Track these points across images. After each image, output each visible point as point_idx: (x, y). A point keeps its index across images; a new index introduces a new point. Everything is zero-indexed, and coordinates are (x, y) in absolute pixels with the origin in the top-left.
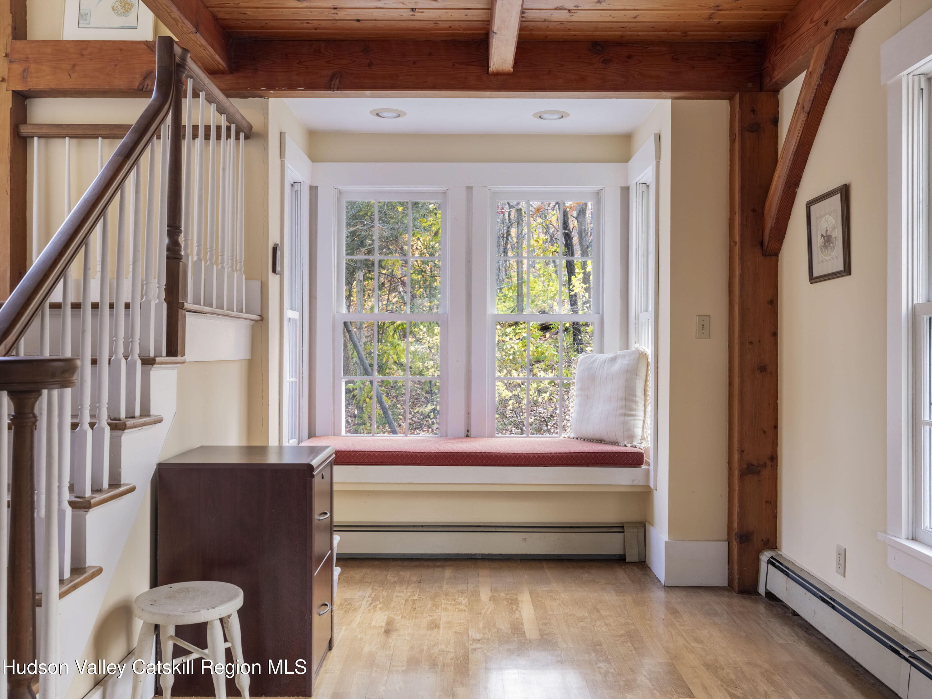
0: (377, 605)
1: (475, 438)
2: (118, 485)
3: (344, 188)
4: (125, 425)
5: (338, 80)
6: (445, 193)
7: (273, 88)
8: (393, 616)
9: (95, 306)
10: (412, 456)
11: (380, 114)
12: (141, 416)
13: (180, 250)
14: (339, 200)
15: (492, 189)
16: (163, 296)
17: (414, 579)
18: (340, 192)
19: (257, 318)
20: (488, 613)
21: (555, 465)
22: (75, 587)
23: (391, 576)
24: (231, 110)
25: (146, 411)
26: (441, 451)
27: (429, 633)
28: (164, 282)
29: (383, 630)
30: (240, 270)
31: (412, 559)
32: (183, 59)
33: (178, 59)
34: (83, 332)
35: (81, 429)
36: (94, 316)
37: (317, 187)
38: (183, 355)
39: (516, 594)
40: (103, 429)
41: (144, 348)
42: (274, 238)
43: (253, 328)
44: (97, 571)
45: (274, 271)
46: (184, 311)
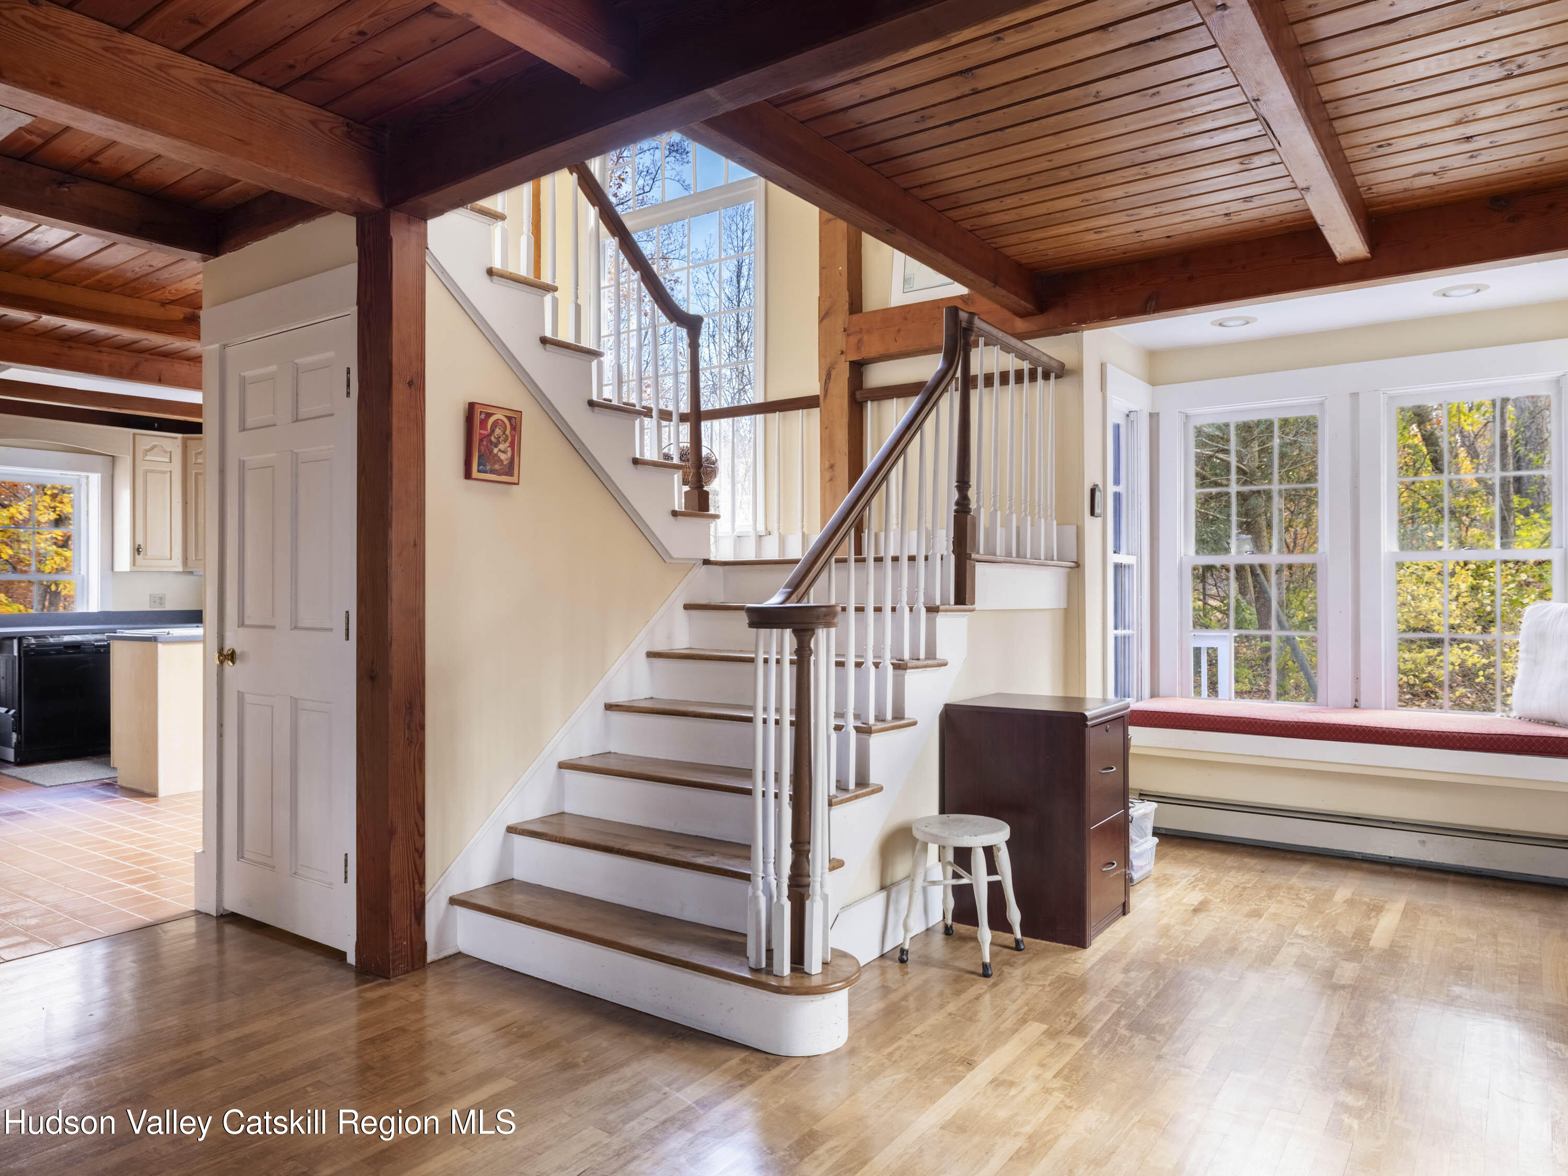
0: (1198, 885)
1: (1364, 709)
2: (903, 718)
3: (1191, 411)
4: (906, 665)
5: (1154, 302)
6: (1322, 404)
7: (1085, 322)
8: (1210, 898)
9: (912, 559)
10: (1262, 723)
11: (1224, 324)
12: (926, 659)
13: (968, 504)
14: (1185, 425)
15: (1389, 392)
16: (952, 548)
17: (1259, 867)
18: (1187, 416)
19: (1073, 564)
20: (1333, 913)
21: (1466, 749)
22: (857, 797)
23: (1231, 860)
24: (1035, 354)
25: (931, 653)
26: (1301, 721)
27: (1245, 919)
28: (952, 535)
29: (1192, 908)
30: (1051, 516)
31: (1268, 848)
32: (970, 322)
33: (964, 324)
34: (867, 583)
35: (866, 666)
36: (894, 569)
37: (1158, 414)
38: (973, 603)
39: (1386, 902)
40: (886, 668)
41: (928, 595)
42: (1092, 476)
43: (1069, 575)
44: (878, 789)
45: (1092, 513)
46: (973, 562)
